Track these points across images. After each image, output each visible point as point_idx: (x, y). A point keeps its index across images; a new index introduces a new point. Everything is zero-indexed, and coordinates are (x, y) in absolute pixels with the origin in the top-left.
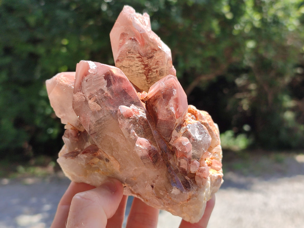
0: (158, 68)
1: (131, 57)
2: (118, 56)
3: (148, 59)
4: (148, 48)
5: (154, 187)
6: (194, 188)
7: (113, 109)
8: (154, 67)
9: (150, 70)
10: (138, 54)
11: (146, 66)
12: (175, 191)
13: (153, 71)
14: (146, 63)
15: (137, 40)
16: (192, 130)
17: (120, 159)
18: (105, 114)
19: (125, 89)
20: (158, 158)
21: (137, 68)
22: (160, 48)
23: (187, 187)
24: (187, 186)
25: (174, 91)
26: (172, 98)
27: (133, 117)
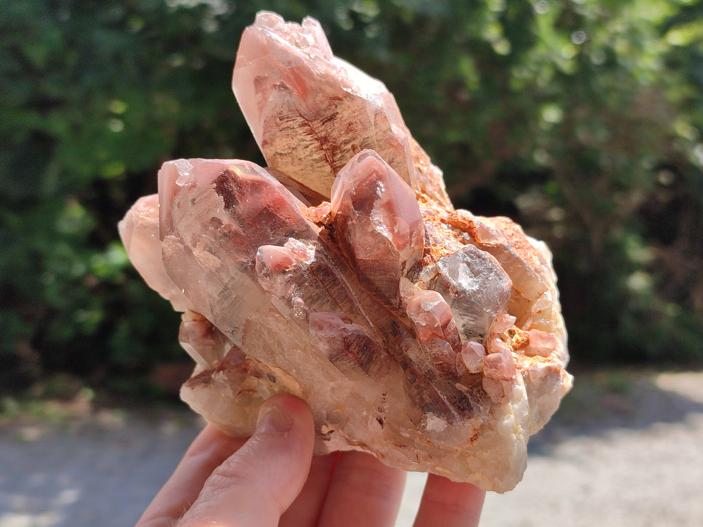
0: (354, 139)
1: (288, 127)
2: (262, 133)
3: (323, 123)
4: (320, 97)
5: (384, 421)
6: (481, 408)
7: (246, 257)
8: (343, 139)
9: (334, 149)
10: (299, 118)
11: (324, 140)
12: (434, 423)
13: (344, 148)
14: (323, 134)
15: (288, 86)
16: (450, 271)
17: (294, 370)
18: (232, 274)
19: (269, 206)
20: (373, 352)
21: (307, 151)
22: (349, 91)
23: (463, 410)
24: (464, 406)
25: (378, 186)
26: (377, 204)
27: (293, 268)
